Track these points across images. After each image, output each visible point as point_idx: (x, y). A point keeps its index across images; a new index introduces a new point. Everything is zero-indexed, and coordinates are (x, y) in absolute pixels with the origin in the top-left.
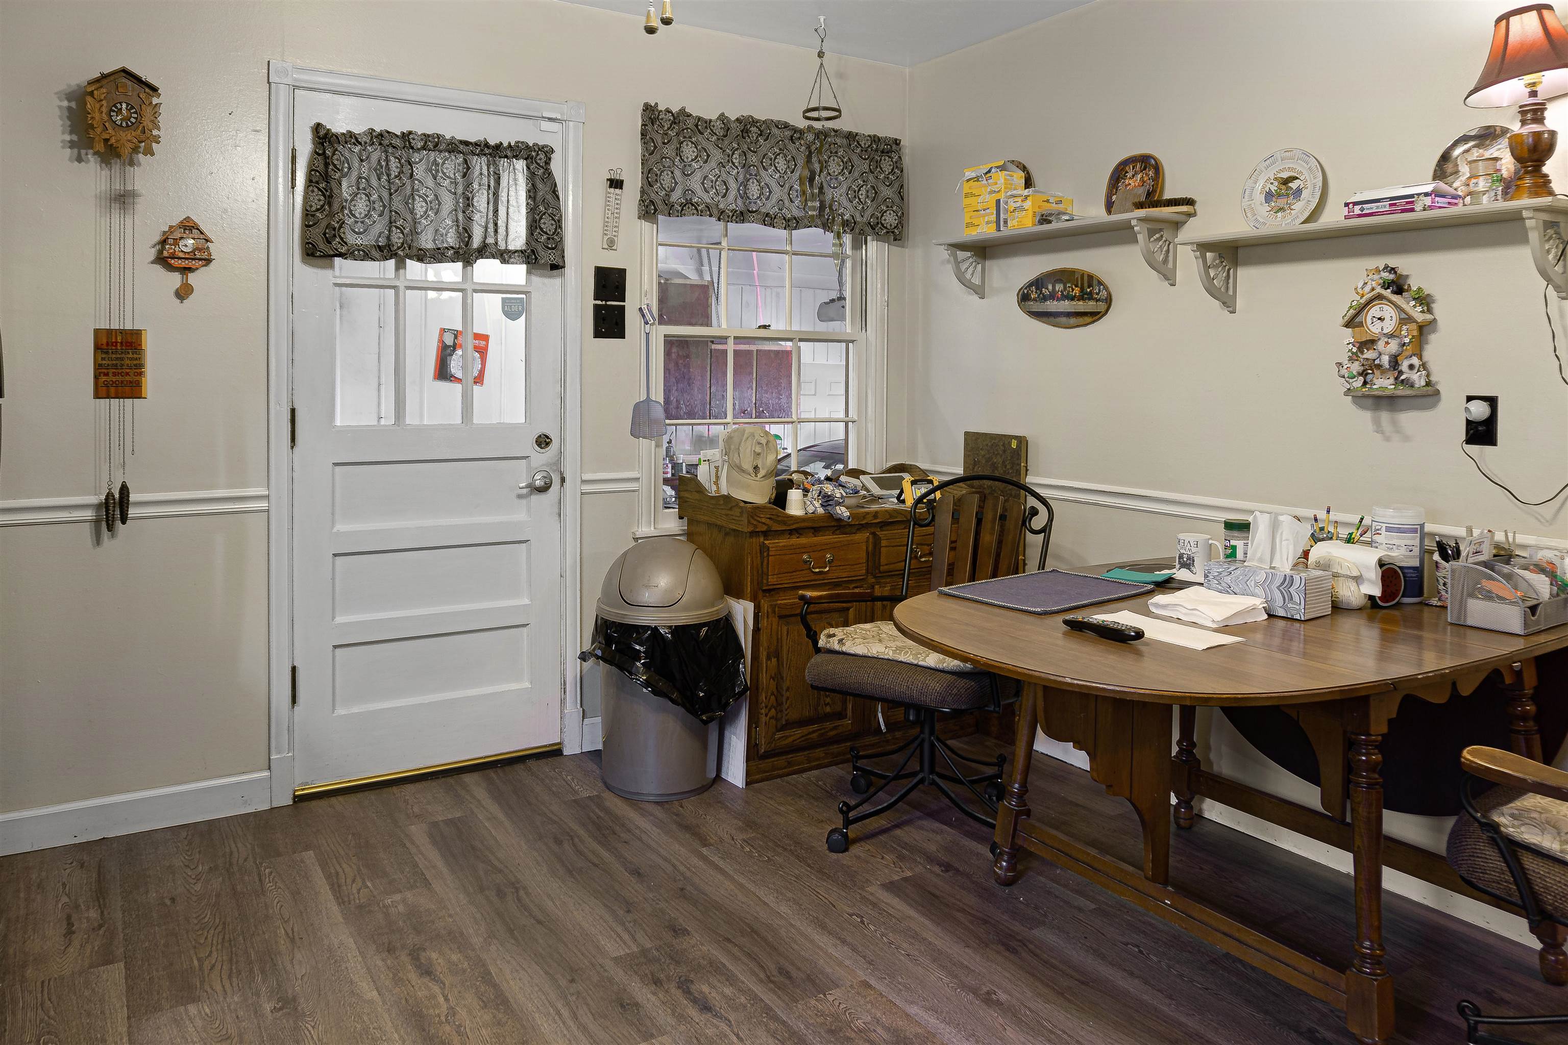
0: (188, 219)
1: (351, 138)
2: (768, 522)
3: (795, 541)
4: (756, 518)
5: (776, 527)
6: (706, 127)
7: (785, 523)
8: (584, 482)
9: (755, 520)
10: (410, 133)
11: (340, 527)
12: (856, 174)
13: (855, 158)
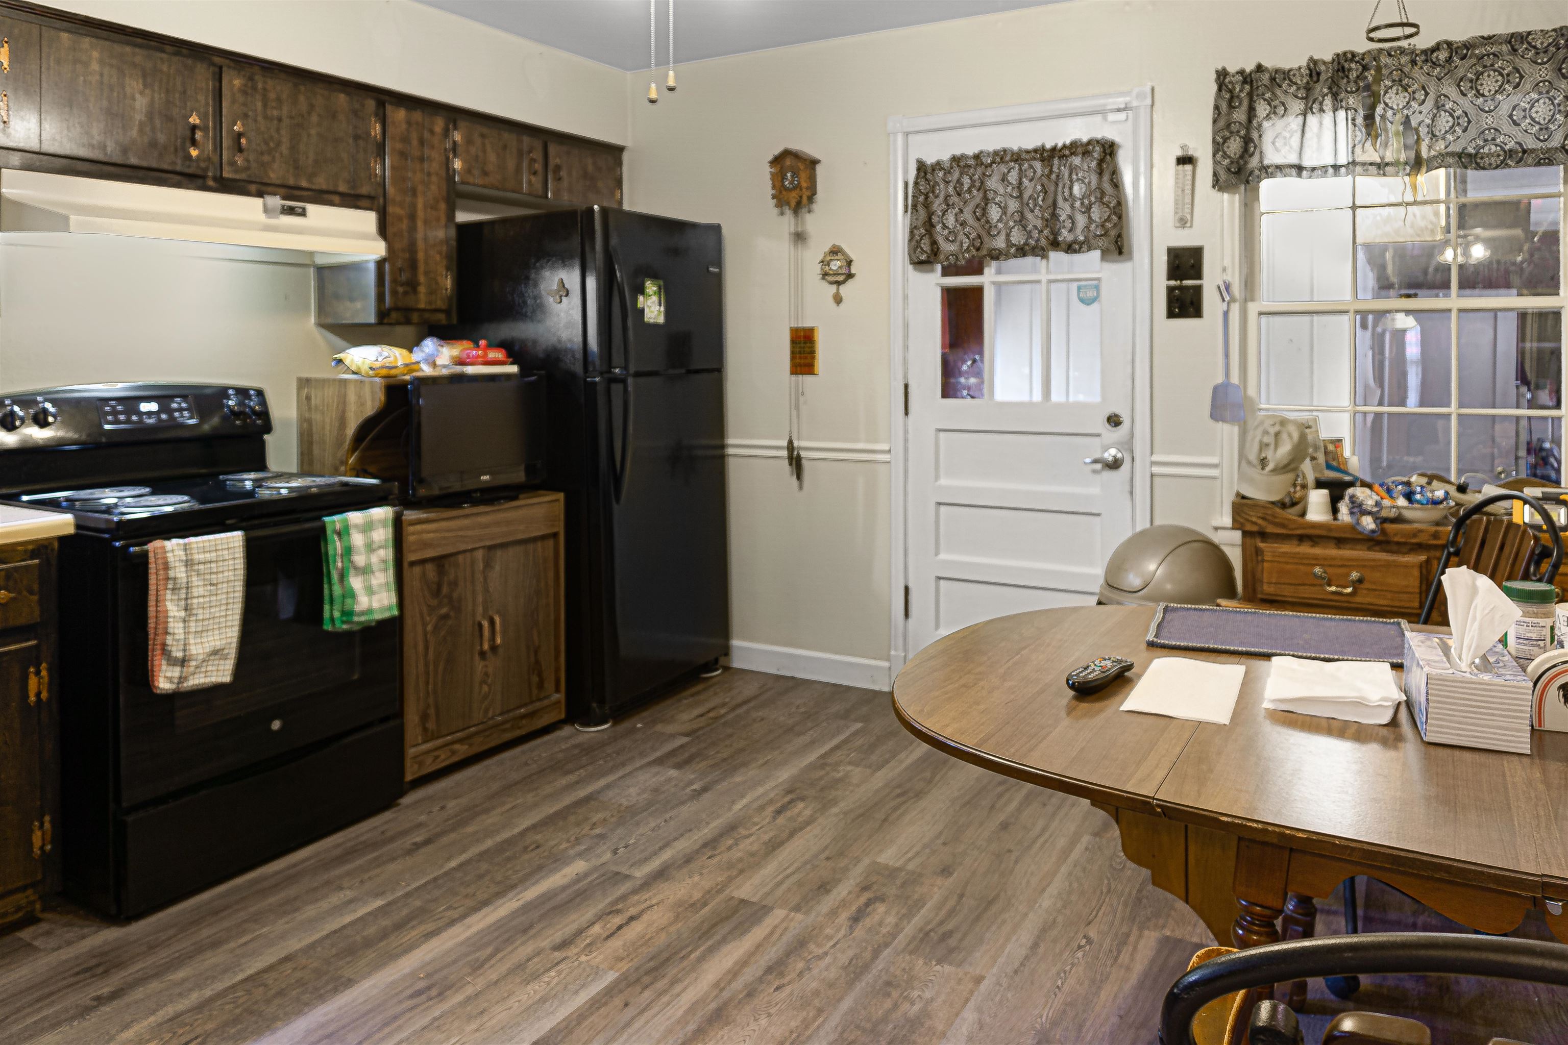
0: (834, 246)
1: (938, 165)
2: (1260, 522)
3: (1306, 549)
4: (1243, 515)
5: (1270, 529)
6: (1285, 79)
7: (1283, 526)
8: (1153, 463)
9: (1242, 517)
10: (981, 152)
11: (943, 482)
12: (1528, 86)
13: (1525, 66)
